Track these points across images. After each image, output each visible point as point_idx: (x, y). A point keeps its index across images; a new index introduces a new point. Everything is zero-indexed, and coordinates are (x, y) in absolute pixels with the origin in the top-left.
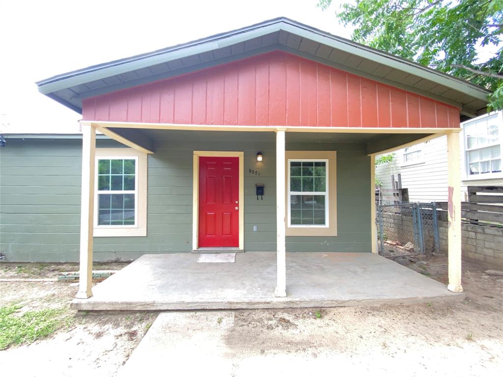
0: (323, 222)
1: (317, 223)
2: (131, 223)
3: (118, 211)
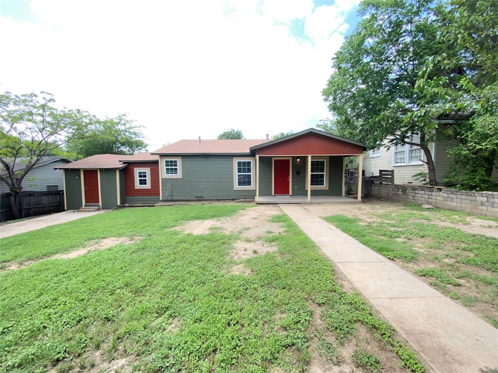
0: (323, 185)
1: (320, 185)
2: (250, 185)
3: (245, 181)
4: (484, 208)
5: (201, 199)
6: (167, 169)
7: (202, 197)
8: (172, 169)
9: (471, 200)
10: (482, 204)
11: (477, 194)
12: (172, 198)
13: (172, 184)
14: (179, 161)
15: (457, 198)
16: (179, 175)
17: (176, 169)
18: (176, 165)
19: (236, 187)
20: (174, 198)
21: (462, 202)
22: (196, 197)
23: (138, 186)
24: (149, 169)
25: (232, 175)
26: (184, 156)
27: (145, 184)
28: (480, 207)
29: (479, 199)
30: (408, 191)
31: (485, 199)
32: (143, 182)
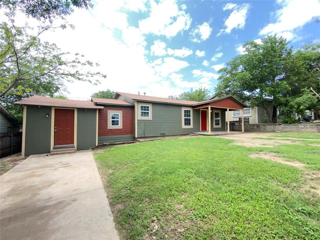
0: (219, 125)
2: (190, 125)
3: (187, 122)
4: (303, 130)
5: (163, 135)
6: (142, 112)
7: (164, 134)
8: (145, 113)
9: (296, 127)
10: (302, 128)
11: (299, 125)
12: (144, 136)
13: (145, 124)
14: (150, 106)
15: (289, 127)
16: (150, 117)
17: (148, 113)
18: (148, 110)
19: (184, 126)
20: (146, 135)
21: (292, 128)
22: (160, 134)
23: (110, 126)
24: (121, 112)
25: (181, 118)
26: (154, 104)
27: (118, 124)
28: (301, 129)
29: (300, 126)
30: (260, 126)
31: (303, 126)
32: (115, 123)
